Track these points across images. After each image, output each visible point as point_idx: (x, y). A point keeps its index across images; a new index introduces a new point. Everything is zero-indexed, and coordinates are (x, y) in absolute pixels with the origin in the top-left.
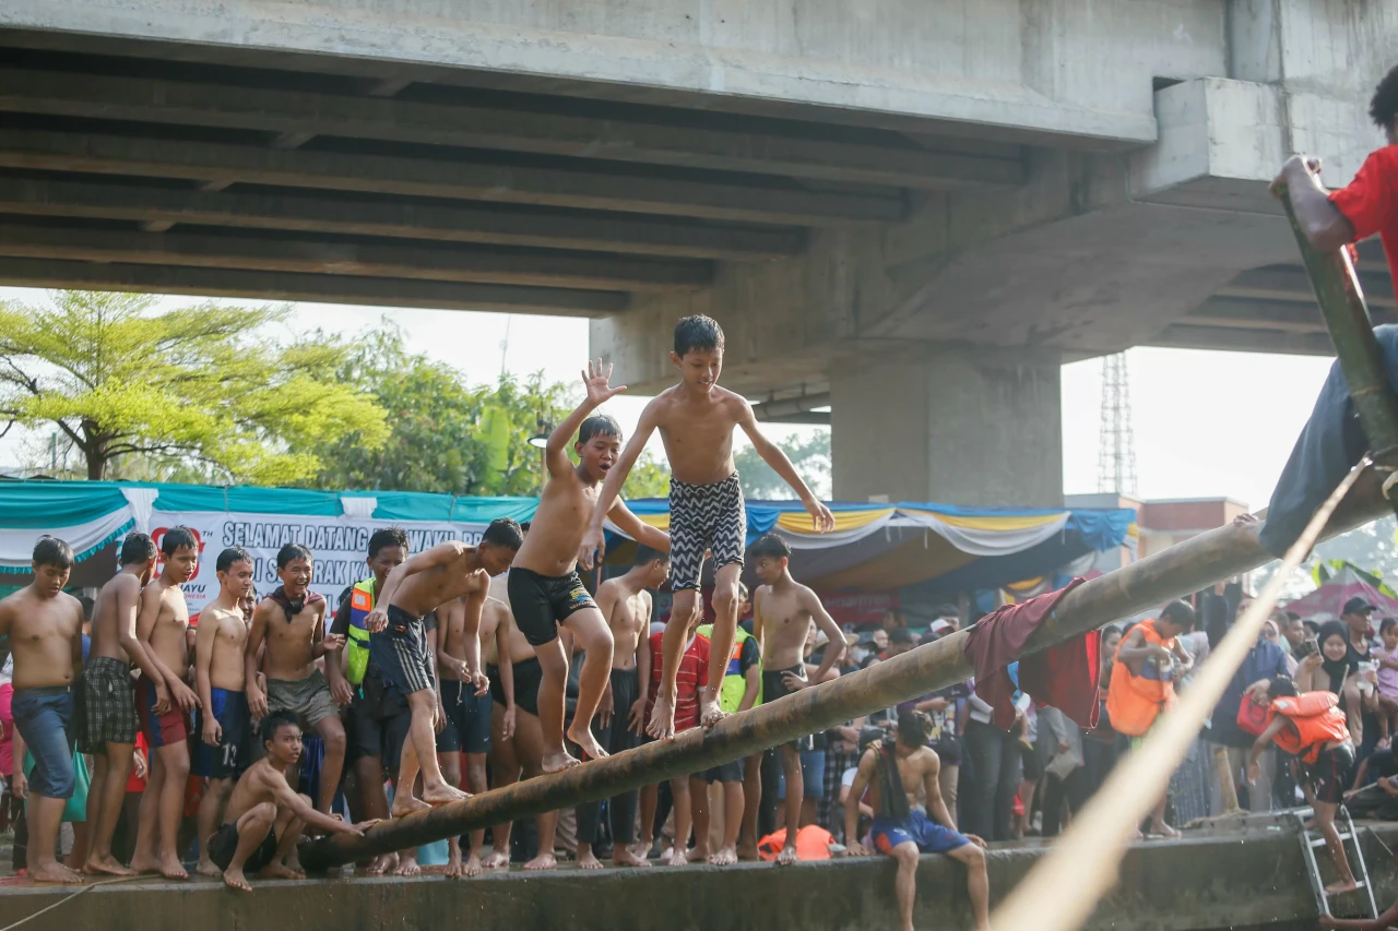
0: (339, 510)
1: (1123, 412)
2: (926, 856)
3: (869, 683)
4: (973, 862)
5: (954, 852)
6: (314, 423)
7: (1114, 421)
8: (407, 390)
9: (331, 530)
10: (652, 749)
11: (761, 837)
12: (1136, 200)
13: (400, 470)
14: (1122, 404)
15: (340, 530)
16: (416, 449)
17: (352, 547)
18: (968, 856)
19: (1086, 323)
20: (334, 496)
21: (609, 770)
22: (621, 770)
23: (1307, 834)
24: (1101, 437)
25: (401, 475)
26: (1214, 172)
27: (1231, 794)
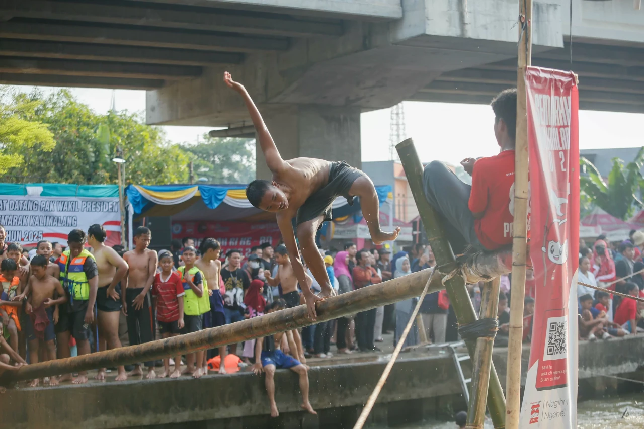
0: (25, 192)
1: (401, 116)
2: (280, 371)
3: (232, 331)
4: (302, 373)
5: (294, 368)
6: (20, 139)
7: (396, 120)
8: (66, 118)
9: (21, 202)
10: (143, 347)
11: (208, 360)
12: (393, 44)
13: (61, 155)
14: (400, 112)
15: (25, 202)
16: (70, 145)
17: (31, 209)
18: (299, 370)
19: (372, 95)
20: (23, 186)
21: (125, 354)
22: (130, 355)
23: (456, 355)
24: (391, 127)
25: (62, 157)
26: (428, 32)
27: (423, 335)
